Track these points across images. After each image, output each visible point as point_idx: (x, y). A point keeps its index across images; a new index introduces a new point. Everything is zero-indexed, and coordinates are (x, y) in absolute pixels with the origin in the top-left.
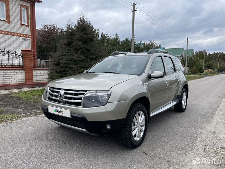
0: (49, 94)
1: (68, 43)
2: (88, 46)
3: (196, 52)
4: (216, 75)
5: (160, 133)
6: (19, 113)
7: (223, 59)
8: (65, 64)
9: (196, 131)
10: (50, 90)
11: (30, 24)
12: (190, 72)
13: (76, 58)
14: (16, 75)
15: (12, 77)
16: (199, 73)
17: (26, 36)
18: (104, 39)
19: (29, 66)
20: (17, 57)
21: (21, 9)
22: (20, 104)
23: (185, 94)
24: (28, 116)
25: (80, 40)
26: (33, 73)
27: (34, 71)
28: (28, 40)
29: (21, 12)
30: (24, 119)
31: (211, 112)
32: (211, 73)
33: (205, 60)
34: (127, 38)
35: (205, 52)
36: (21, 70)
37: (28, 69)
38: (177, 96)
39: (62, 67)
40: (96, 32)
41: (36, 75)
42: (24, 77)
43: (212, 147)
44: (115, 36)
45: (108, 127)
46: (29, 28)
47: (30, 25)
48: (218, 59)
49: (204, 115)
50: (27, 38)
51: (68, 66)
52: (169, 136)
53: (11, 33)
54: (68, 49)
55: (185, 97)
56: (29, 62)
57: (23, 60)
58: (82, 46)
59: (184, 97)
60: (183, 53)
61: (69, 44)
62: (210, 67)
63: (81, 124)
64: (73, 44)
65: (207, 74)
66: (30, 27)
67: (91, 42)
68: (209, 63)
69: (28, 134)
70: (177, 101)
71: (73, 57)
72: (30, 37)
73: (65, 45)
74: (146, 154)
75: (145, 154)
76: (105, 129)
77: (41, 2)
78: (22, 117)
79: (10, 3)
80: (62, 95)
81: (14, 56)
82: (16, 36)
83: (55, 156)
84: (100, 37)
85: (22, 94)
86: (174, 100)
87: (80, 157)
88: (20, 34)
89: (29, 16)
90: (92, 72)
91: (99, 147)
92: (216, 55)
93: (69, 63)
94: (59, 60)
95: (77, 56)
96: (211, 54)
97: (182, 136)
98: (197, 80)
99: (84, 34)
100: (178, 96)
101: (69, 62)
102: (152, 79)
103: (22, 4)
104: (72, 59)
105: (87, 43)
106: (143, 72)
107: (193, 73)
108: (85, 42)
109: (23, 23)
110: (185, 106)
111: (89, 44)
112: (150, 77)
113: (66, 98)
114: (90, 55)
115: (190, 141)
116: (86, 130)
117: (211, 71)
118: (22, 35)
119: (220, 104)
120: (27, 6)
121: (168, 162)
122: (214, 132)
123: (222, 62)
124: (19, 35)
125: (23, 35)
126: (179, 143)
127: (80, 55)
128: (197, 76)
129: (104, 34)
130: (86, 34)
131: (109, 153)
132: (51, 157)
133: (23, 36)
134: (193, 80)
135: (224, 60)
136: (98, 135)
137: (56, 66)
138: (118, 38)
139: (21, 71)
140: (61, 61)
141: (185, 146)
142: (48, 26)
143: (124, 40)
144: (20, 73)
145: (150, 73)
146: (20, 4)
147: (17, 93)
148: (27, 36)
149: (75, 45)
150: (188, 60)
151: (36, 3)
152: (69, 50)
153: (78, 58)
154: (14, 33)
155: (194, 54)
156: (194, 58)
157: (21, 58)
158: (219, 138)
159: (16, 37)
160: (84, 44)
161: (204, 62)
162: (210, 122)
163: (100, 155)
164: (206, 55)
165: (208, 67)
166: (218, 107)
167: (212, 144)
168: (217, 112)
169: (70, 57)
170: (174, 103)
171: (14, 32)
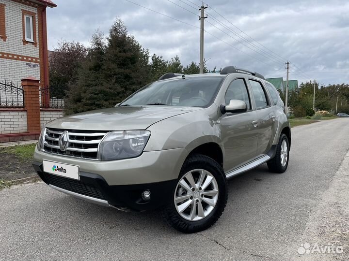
0: (46, 140)
1: (95, 67)
2: (127, 71)
3: (302, 84)
4: (333, 119)
5: (242, 206)
6: (9, 178)
7: (343, 94)
8: (89, 99)
9: (305, 202)
10: (47, 133)
11: (37, 40)
12: (292, 115)
13: (107, 90)
14: (12, 120)
15: (6, 123)
16: (308, 116)
17: (32, 60)
18: (156, 65)
19: (33, 105)
20: (14, 90)
21: (23, 17)
22: (14, 164)
23: (285, 143)
24: (22, 182)
25: (114, 62)
26: (41, 116)
27: (41, 113)
28: (35, 66)
29: (23, 21)
30: (15, 187)
31: (329, 172)
32: (326, 115)
33: (316, 95)
34: (193, 64)
35: (316, 84)
36: (21, 111)
37: (31, 111)
38: (271, 146)
39: (85, 105)
40: (145, 54)
41: (45, 119)
42: (26, 123)
43: (333, 229)
44: (175, 60)
45: (147, 195)
46: (36, 46)
47: (38, 42)
48: (336, 96)
49: (317, 176)
50: (34, 63)
51: (94, 103)
52: (258, 212)
53: (8, 54)
54: (95, 75)
55: (286, 148)
56: (34, 99)
57: (23, 96)
58: (117, 70)
59: (284, 148)
60: (281, 85)
61: (97, 68)
62: (324, 106)
63: (98, 192)
64: (103, 68)
65: (318, 118)
66: (38, 45)
67: (132, 64)
68: (323, 101)
69: (14, 211)
70: (272, 155)
71: (103, 88)
72: (39, 60)
73: (90, 69)
74: (217, 242)
75: (215, 244)
76: (140, 200)
77: (56, 6)
78: (12, 184)
79: (5, 7)
80: (65, 139)
81: (9, 88)
82: (15, 59)
83: (52, 249)
84: (150, 61)
85: (20, 150)
86: (267, 153)
87: (96, 251)
88: (23, 57)
89: (37, 28)
90: (126, 105)
91: (134, 232)
92: (332, 88)
93: (95, 99)
94: (80, 94)
95: (109, 86)
96: (325, 88)
97: (280, 212)
98: (304, 125)
99: (120, 52)
100: (274, 146)
101: (96, 96)
102: (227, 115)
103: (25, 9)
104: (101, 92)
105: (125, 65)
106: (211, 102)
107: (298, 115)
108: (122, 64)
109: (27, 39)
110: (285, 163)
111: (129, 68)
112: (223, 111)
113: (72, 145)
114: (130, 84)
115: (295, 220)
116: (106, 202)
117: (325, 113)
118: (25, 58)
119: (343, 159)
120: (33, 13)
121: (255, 257)
122: (336, 203)
123: (342, 99)
124: (20, 58)
125: (28, 57)
126: (277, 223)
127: (114, 84)
128: (304, 120)
129: (157, 57)
130: (125, 51)
131: (150, 241)
132: (45, 250)
133: (27, 60)
134: (298, 126)
135: (344, 97)
136: (128, 211)
137: (76, 104)
138: (180, 64)
139: (20, 113)
140: (83, 95)
141: (286, 228)
142: (70, 46)
143: (189, 66)
144: (20, 117)
145: (224, 104)
146: (22, 10)
147: (12, 148)
148: (34, 60)
149: (106, 69)
150: (288, 96)
151: (48, 8)
152: (98, 78)
153: (111, 89)
154: (13, 55)
155: (299, 87)
156: (298, 93)
157: (21, 92)
158: (344, 214)
159: (20, 61)
160: (121, 68)
161: (314, 98)
162: (327, 188)
163: (135, 245)
164: (317, 88)
165: (321, 107)
166: (340, 164)
167: (334, 223)
168: (338, 172)
169: (99, 88)
170: (268, 158)
171: (13, 53)
